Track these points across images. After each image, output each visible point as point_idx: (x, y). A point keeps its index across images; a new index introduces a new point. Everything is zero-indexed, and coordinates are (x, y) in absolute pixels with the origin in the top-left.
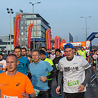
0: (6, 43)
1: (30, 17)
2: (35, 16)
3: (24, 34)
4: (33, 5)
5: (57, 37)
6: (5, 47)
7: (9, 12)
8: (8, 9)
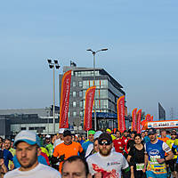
0: (45, 121)
1: (87, 74)
2: (97, 73)
3: (78, 105)
4: (94, 53)
5: (136, 110)
6: (44, 128)
7: (51, 67)
8: (50, 61)
